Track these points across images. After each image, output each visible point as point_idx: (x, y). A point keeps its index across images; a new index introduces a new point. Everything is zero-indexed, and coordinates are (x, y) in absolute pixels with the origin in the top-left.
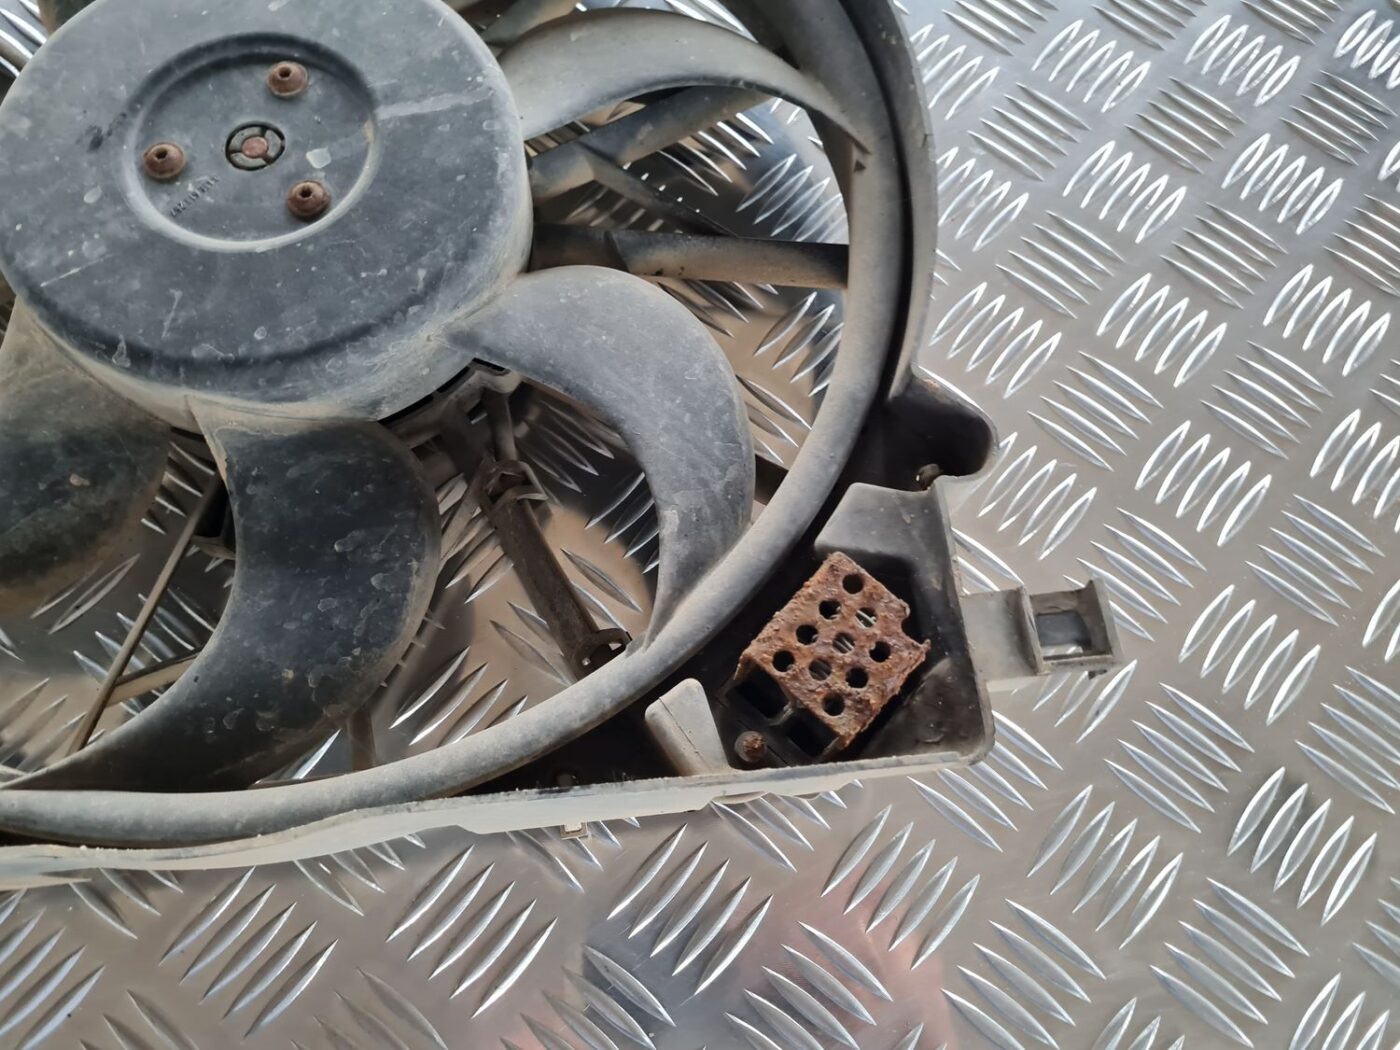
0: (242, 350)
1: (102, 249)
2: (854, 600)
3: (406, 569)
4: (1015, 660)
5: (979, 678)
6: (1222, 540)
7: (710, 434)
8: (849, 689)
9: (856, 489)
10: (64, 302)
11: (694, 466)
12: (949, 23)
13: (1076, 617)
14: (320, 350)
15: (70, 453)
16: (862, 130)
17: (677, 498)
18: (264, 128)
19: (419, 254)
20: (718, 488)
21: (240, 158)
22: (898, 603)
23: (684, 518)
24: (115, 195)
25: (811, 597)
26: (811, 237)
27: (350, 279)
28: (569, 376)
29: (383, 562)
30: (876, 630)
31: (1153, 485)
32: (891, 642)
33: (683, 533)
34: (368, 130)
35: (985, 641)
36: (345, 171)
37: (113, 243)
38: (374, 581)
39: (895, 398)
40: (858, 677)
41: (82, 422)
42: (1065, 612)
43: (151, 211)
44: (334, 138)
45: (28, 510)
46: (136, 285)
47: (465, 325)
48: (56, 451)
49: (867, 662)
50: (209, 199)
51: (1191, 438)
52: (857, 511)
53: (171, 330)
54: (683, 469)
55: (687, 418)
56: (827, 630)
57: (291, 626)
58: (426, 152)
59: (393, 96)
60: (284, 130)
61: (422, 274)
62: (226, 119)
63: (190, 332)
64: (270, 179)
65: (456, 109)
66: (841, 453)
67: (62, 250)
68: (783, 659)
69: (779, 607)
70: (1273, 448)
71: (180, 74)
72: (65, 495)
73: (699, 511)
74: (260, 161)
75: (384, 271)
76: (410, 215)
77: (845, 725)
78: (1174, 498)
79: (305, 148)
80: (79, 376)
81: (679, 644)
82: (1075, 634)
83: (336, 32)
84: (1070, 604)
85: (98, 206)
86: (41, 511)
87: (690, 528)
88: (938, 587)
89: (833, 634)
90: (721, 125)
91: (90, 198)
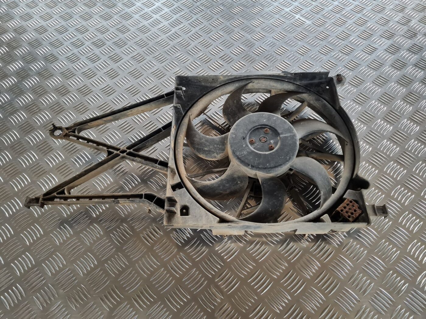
0: (266, 167)
1: (246, 153)
2: (351, 204)
3: (283, 197)
4: (374, 214)
5: (369, 216)
6: (406, 204)
7: (326, 182)
8: (351, 215)
9: (348, 191)
10: (242, 159)
11: (324, 186)
12: (357, 119)
13: (382, 209)
14: (275, 167)
15: (238, 179)
16: (347, 140)
17: (322, 190)
18: (264, 137)
19: (287, 155)
20: (328, 189)
21: (261, 141)
22: (357, 205)
23: (324, 193)
24: (247, 146)
25: (345, 203)
26: (335, 153)
27: (279, 158)
28: (306, 172)
29: (280, 196)
30: (354, 208)
31: (394, 195)
32: (356, 210)
33: (324, 195)
34: (279, 138)
35: (370, 211)
36: (276, 144)
37: (248, 152)
38: (280, 198)
39: (354, 178)
40: (352, 214)
41: (240, 175)
42: (381, 209)
43: (252, 148)
44: (274, 139)
45: (234, 186)
46: (251, 157)
47: (292, 165)
48: (237, 178)
49: (353, 212)
50: (258, 147)
51: (400, 188)
52: (349, 193)
53: (256, 163)
54: (323, 186)
55: (323, 179)
56: (348, 207)
57: (270, 203)
58: (287, 141)
59: (282, 134)
60: (267, 137)
61: (288, 158)
62: (259, 136)
63: (259, 164)
64: (266, 144)
65: (290, 136)
66: (346, 185)
67: (241, 152)
68: (342, 210)
69: (341, 204)
70: (415, 191)
71: (253, 129)
72: (238, 184)
73: (325, 192)
74: (264, 142)
75: (283, 157)
76: (286, 150)
77: (351, 219)
78: (398, 197)
79: (270, 140)
80: (240, 169)
81: (325, 209)
82: (382, 212)
83: (273, 124)
84: (381, 208)
85: (245, 147)
86: (235, 186)
87: (324, 194)
88: (362, 204)
89: (348, 208)
90: (321, 135)
91: (244, 146)
